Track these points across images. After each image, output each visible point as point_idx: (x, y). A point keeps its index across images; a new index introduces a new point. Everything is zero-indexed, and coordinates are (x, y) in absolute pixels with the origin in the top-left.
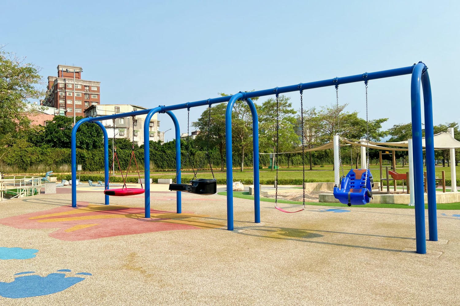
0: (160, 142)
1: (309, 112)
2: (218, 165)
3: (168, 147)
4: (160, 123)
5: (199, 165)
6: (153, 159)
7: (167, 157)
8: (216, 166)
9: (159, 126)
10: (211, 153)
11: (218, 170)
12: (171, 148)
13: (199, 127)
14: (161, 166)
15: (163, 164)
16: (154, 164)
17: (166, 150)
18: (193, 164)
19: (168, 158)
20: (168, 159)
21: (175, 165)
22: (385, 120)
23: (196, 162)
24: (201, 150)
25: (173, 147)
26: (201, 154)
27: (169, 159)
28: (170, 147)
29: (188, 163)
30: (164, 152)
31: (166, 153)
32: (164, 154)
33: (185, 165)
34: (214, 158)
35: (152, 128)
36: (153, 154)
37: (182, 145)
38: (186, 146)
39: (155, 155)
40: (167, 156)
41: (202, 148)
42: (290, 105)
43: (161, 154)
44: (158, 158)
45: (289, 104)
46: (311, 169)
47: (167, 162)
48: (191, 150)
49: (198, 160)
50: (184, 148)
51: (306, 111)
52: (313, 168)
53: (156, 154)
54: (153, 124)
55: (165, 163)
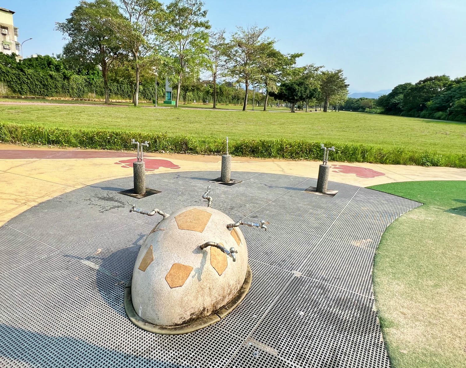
0: (14, 55)
1: (217, 36)
2: (103, 95)
3: (29, 65)
4: (18, 30)
5: (77, 94)
6: (4, 79)
7: (26, 78)
8: (100, 96)
9: (16, 35)
10: (93, 79)
11: (102, 102)
12: (33, 66)
13: (69, 32)
14: (19, 91)
15: (22, 89)
16: (6, 87)
17: (24, 68)
18: (69, 92)
19: (29, 79)
20: (29, 81)
21: (41, 92)
22: (301, 55)
23: (73, 89)
24: (79, 75)
25: (36, 66)
26: (78, 79)
27: (31, 82)
28: (31, 65)
29: (61, 90)
30: (22, 70)
31: (25, 73)
32: (21, 73)
33: (57, 92)
34: (97, 86)
35: (6, 37)
36: (4, 72)
37: (51, 64)
38: (57, 66)
39: (7, 74)
40: (28, 77)
41: (79, 71)
42: (204, 14)
43: (17, 72)
44: (12, 79)
45: (204, 12)
46: (214, 107)
47: (28, 86)
48: (64, 73)
49: (75, 86)
50: (53, 68)
51: (214, 33)
52: (216, 107)
53: (9, 72)
54: (6, 30)
55: (25, 87)
